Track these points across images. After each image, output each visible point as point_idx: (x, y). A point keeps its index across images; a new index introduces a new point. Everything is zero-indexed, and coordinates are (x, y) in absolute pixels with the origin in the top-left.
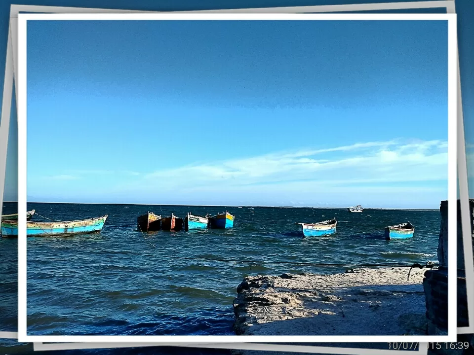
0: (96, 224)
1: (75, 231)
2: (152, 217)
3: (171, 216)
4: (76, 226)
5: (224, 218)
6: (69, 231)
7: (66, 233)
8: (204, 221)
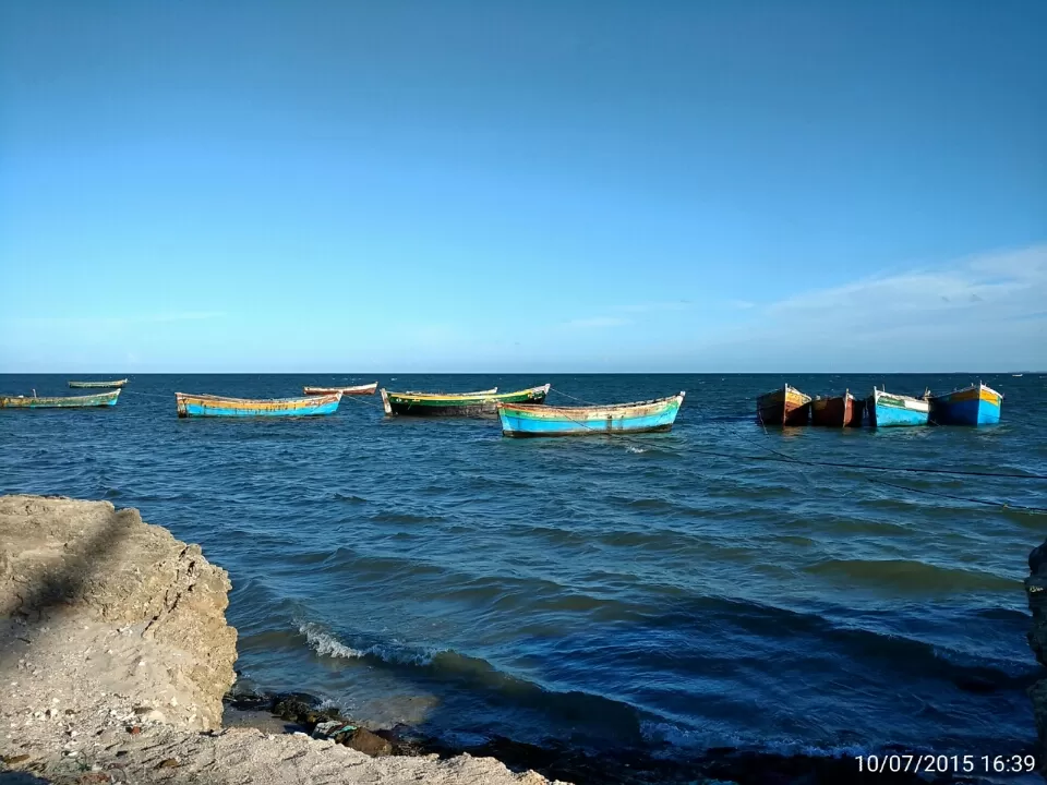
0: (664, 411)
1: (626, 426)
2: (794, 398)
3: (845, 395)
4: (626, 416)
5: (973, 399)
6: (615, 426)
7: (609, 428)
8: (918, 408)
